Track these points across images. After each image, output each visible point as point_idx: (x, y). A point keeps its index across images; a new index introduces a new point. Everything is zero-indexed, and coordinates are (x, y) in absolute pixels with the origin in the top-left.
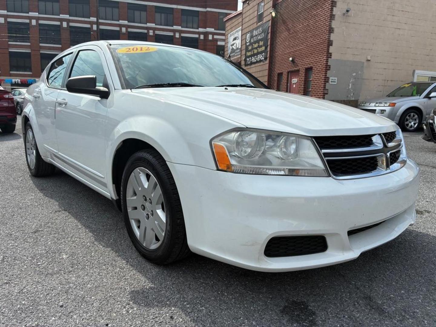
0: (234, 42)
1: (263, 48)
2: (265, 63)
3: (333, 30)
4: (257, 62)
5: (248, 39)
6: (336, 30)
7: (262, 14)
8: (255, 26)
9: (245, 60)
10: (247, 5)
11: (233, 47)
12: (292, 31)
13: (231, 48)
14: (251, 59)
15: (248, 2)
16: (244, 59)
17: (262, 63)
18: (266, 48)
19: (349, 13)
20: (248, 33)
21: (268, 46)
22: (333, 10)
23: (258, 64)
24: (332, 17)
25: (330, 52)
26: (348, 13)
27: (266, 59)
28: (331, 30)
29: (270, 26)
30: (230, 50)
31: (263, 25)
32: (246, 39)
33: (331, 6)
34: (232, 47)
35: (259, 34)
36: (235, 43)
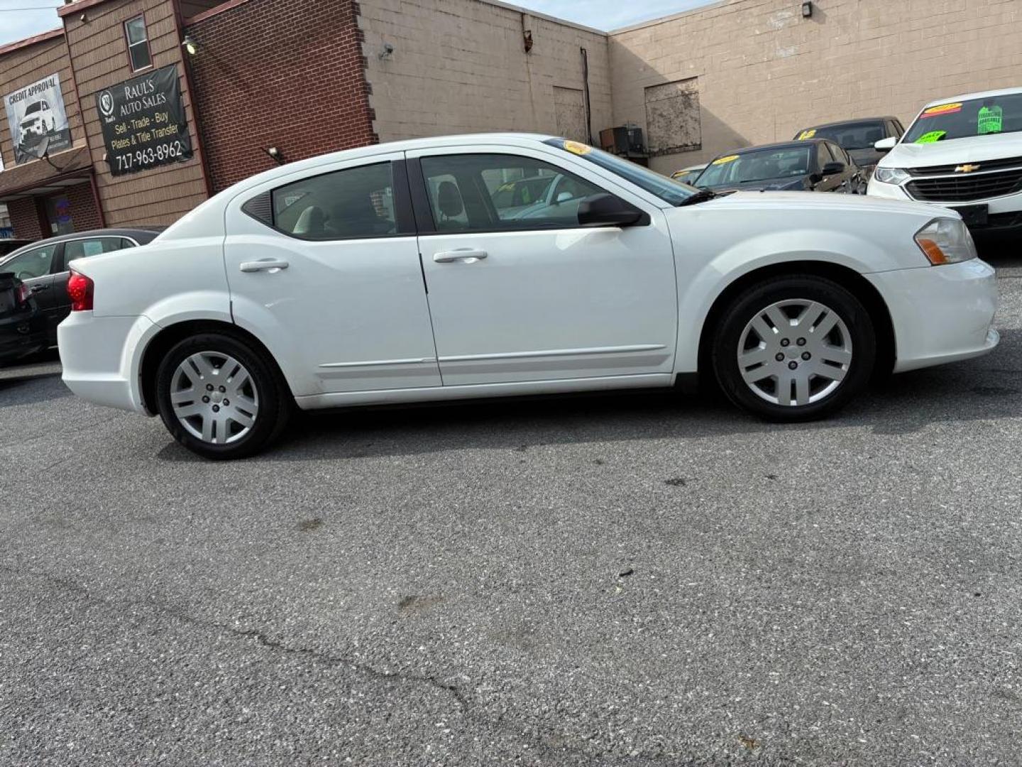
0: (33, 115)
1: (173, 129)
2: (187, 165)
3: (370, 89)
4: (157, 163)
5: (107, 108)
6: (374, 88)
7: (145, 46)
8: (125, 75)
9: (111, 161)
10: (81, 23)
11: (33, 129)
12: (256, 89)
13: (24, 132)
14: (134, 157)
15: (82, 17)
16: (104, 158)
17: (176, 165)
18: (183, 127)
19: (392, 56)
20: (102, 93)
21: (186, 124)
22: (361, 48)
23: (166, 169)
24: (362, 61)
25: (375, 132)
26: (390, 56)
27: (188, 154)
28: (367, 89)
29: (182, 76)
30: (22, 137)
31: (154, 73)
32: (97, 107)
33: (357, 39)
34: (29, 131)
35: (149, 95)
36: (38, 119)
